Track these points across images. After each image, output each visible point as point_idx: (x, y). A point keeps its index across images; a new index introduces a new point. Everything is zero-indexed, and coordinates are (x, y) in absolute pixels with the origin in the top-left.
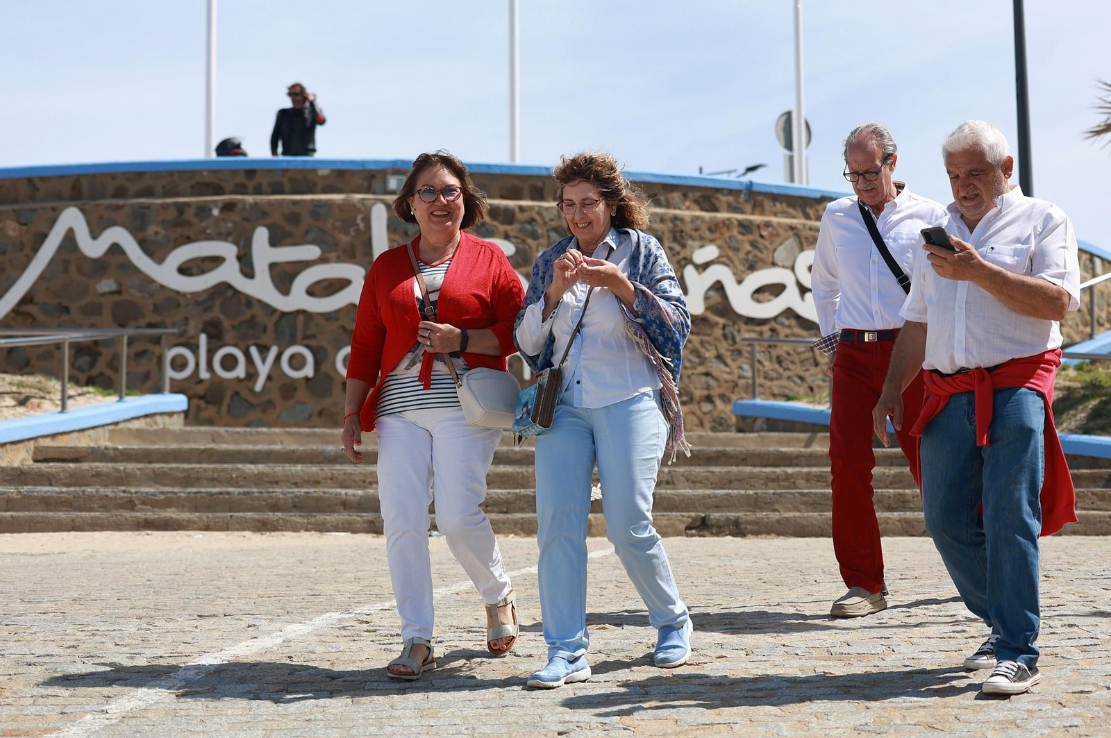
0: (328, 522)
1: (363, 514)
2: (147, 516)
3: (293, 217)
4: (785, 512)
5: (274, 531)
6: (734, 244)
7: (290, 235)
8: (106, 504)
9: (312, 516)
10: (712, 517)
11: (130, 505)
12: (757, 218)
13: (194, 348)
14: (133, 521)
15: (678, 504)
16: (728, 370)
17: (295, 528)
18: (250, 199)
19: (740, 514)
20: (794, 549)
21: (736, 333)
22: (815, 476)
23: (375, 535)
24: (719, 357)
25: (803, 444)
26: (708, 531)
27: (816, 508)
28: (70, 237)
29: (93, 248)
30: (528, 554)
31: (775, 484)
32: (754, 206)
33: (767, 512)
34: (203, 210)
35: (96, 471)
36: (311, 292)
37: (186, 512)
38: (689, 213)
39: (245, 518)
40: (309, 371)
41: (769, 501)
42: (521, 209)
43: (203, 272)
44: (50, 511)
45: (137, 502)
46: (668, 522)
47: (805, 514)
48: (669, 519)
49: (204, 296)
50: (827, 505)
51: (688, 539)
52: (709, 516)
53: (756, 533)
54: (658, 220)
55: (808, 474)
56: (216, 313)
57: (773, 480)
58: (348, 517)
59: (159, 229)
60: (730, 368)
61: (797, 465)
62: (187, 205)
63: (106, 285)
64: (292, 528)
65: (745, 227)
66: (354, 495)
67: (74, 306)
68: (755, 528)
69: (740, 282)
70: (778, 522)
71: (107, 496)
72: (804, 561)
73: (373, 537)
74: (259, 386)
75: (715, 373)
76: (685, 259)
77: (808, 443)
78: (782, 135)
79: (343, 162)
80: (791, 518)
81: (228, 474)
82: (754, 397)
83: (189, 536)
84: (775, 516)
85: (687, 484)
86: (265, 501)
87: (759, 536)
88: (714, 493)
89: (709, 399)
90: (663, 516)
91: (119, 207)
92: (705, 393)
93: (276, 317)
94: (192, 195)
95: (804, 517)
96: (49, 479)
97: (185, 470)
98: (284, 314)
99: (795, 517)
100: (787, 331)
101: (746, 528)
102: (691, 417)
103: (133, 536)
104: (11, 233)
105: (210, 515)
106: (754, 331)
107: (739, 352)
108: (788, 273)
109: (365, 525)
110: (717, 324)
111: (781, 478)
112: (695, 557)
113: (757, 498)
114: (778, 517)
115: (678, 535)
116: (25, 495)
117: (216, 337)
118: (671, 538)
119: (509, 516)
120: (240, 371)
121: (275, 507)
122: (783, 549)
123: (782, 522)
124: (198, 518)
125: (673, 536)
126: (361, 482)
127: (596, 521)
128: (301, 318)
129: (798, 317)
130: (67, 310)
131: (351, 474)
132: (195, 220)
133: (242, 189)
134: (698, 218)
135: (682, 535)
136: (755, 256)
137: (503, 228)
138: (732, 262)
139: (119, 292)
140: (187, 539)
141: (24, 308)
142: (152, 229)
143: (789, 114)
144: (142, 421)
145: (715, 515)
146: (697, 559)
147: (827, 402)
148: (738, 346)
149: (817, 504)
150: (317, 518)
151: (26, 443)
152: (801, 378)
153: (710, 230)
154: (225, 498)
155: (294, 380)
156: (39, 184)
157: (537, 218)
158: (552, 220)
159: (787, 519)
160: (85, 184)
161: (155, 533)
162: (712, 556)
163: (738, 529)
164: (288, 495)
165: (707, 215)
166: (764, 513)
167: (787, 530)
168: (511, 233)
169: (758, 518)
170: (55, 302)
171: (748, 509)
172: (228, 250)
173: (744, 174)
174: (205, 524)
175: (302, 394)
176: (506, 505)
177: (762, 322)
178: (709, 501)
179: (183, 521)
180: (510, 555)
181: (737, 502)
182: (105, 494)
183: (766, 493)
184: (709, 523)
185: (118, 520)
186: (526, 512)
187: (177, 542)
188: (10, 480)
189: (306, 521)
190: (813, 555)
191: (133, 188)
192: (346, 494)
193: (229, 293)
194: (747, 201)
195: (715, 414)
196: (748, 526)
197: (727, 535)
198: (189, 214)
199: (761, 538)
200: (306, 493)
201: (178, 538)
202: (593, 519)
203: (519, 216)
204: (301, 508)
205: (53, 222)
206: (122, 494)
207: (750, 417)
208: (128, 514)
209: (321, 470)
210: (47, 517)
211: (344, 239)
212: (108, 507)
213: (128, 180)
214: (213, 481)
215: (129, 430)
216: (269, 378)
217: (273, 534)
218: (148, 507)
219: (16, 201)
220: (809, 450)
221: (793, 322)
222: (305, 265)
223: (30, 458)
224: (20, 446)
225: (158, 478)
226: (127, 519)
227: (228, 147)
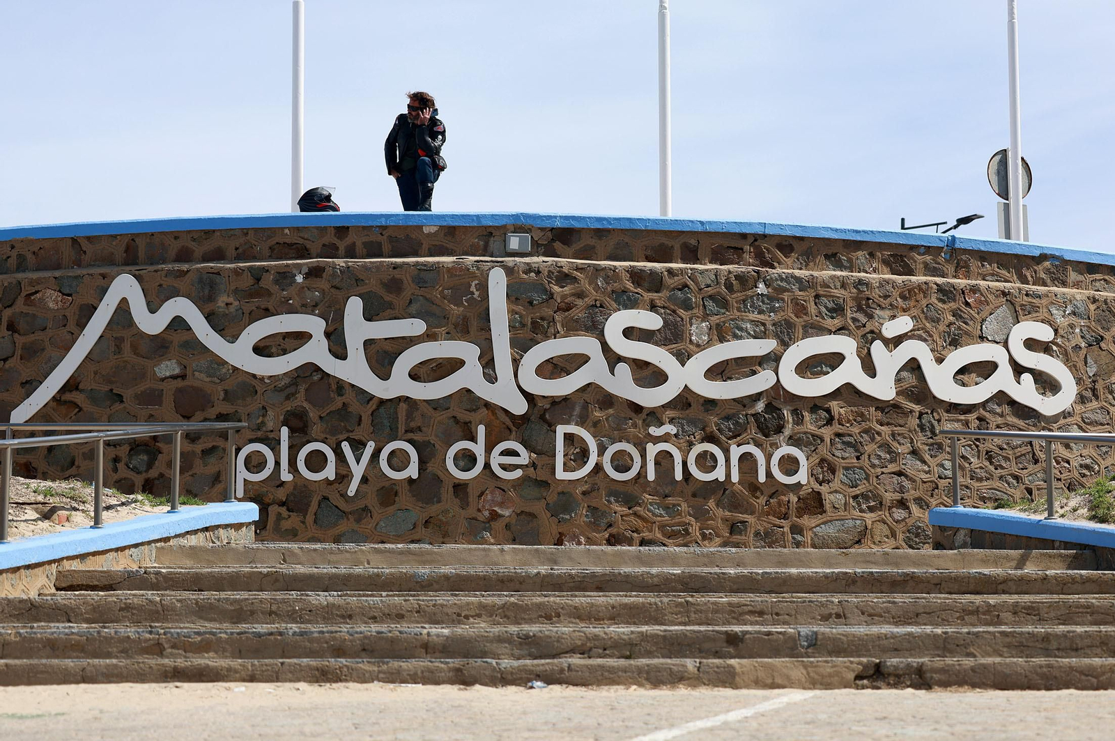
0: (405, 670)
1: (447, 660)
2: (176, 664)
3: (394, 285)
4: (983, 657)
5: (336, 681)
6: (933, 314)
7: (390, 306)
8: (127, 647)
9: (384, 663)
10: (888, 664)
11: (157, 649)
12: (961, 282)
13: (274, 445)
14: (159, 670)
15: (846, 646)
16: (926, 468)
17: (364, 678)
18: (341, 262)
19: (925, 660)
20: (989, 709)
21: (935, 423)
22: (1024, 608)
23: (462, 687)
24: (914, 452)
25: (1014, 564)
26: (884, 682)
27: (1022, 652)
28: (123, 308)
29: (151, 323)
30: (649, 714)
31: (974, 618)
32: (957, 267)
33: (959, 657)
34: (285, 277)
35: (125, 603)
36: (414, 375)
37: (226, 657)
38: (877, 276)
39: (300, 665)
40: (412, 471)
41: (962, 642)
42: (670, 271)
43: (285, 352)
44: (57, 657)
45: (166, 646)
46: (832, 670)
47: (1008, 660)
48: (835, 666)
49: (287, 381)
50: (1036, 647)
51: (859, 691)
52: (885, 662)
53: (945, 685)
54: (838, 284)
55: (1016, 604)
56: (300, 401)
57: (971, 613)
58: (429, 664)
59: (231, 300)
60: (929, 467)
61: (1004, 592)
62: (265, 270)
63: (167, 368)
64: (359, 677)
65: (946, 293)
66: (438, 635)
67: (128, 394)
68: (943, 677)
69: (940, 360)
70: (973, 669)
71: (128, 637)
72: (998, 728)
73: (460, 689)
74: (352, 491)
75: (909, 472)
76: (872, 332)
77: (1020, 564)
78: (994, 178)
79: (453, 216)
80: (989, 665)
81: (290, 606)
82: (955, 503)
83: (228, 689)
84: (968, 662)
85: (863, 618)
86: (327, 643)
87: (949, 689)
88: (892, 633)
89: (902, 504)
90: (827, 662)
91: (183, 274)
92: (897, 496)
93: (373, 405)
94: (270, 258)
95: (1006, 664)
96: (66, 614)
97: (236, 601)
98: (382, 402)
99: (994, 664)
100: (1000, 420)
101: (932, 677)
102: (880, 526)
103: (158, 689)
104: (51, 305)
105: (256, 662)
106: (958, 421)
107: (940, 446)
108: (1000, 349)
109: (451, 674)
110: (911, 411)
111: (980, 609)
112: (859, 722)
113: (946, 638)
114: (973, 664)
115: (845, 687)
116: (25, 637)
117: (300, 432)
118: (836, 691)
119: (632, 662)
120: (330, 472)
121: (339, 651)
122: (976, 709)
123: (978, 670)
124: (240, 665)
125: (839, 688)
126: (455, 616)
127: (741, 668)
128: (403, 406)
129: (1012, 403)
130: (120, 398)
131: (442, 606)
132: (274, 289)
133: (331, 251)
134: (887, 282)
135: (850, 687)
136: (959, 328)
137: (648, 296)
138: (931, 336)
139: (183, 377)
140: (224, 693)
141: (68, 396)
142: (222, 300)
143: (1004, 153)
144: (201, 535)
145: (893, 661)
146: (862, 724)
147: (1045, 510)
148: (939, 439)
149: (1024, 646)
150: (390, 665)
151: (47, 567)
152: (1017, 478)
153: (903, 297)
154: (276, 639)
155: (395, 482)
156: (85, 245)
157: (690, 283)
158: (708, 286)
159: (985, 666)
160: (141, 244)
161: (186, 685)
162: (881, 719)
163: (921, 679)
164: (356, 635)
165: (899, 279)
166: (955, 659)
167: (984, 680)
168: (658, 303)
169: (948, 665)
170: (107, 388)
171: (936, 652)
172: (314, 325)
173: (955, 227)
174: (250, 673)
175: (405, 499)
176: (629, 647)
177: (969, 409)
178: (885, 642)
179: (221, 670)
180: (625, 716)
181: (920, 643)
182: (126, 635)
183: (958, 633)
184: (885, 670)
185: (141, 668)
186: (654, 657)
187: (212, 697)
188: (18, 614)
189: (376, 669)
190: (1013, 719)
191: (199, 250)
192: (428, 634)
193: (316, 377)
194: (947, 261)
195: (910, 522)
196: (934, 675)
197: (908, 687)
198: (267, 281)
199: (950, 691)
200: (378, 633)
201: (214, 692)
202: (737, 666)
203: (668, 281)
204: (372, 651)
205: (104, 291)
206: (148, 636)
207: (951, 528)
208: (153, 661)
209: (405, 601)
210: (51, 666)
211: (455, 310)
212: (130, 652)
213: (194, 240)
214: (271, 615)
215: (181, 547)
216: (364, 480)
217: (334, 685)
218: (180, 651)
219: (58, 267)
220: (1019, 572)
221: (1007, 409)
222: (408, 342)
223: (52, 585)
224: (39, 571)
225: (202, 611)
226: (151, 667)
227: (314, 200)
